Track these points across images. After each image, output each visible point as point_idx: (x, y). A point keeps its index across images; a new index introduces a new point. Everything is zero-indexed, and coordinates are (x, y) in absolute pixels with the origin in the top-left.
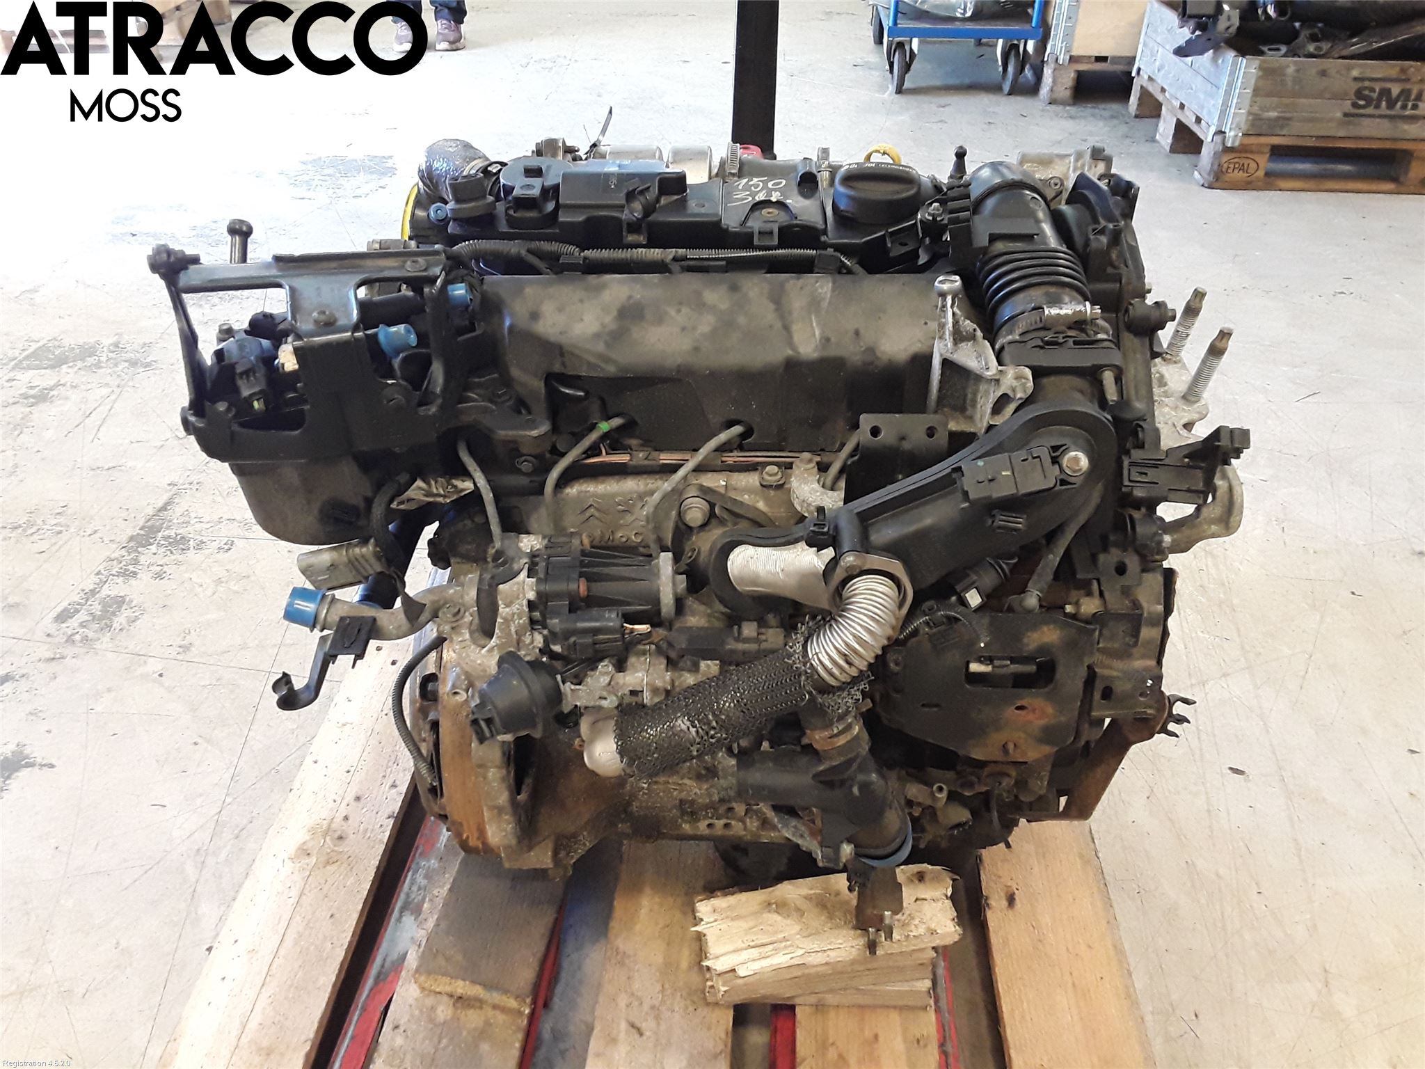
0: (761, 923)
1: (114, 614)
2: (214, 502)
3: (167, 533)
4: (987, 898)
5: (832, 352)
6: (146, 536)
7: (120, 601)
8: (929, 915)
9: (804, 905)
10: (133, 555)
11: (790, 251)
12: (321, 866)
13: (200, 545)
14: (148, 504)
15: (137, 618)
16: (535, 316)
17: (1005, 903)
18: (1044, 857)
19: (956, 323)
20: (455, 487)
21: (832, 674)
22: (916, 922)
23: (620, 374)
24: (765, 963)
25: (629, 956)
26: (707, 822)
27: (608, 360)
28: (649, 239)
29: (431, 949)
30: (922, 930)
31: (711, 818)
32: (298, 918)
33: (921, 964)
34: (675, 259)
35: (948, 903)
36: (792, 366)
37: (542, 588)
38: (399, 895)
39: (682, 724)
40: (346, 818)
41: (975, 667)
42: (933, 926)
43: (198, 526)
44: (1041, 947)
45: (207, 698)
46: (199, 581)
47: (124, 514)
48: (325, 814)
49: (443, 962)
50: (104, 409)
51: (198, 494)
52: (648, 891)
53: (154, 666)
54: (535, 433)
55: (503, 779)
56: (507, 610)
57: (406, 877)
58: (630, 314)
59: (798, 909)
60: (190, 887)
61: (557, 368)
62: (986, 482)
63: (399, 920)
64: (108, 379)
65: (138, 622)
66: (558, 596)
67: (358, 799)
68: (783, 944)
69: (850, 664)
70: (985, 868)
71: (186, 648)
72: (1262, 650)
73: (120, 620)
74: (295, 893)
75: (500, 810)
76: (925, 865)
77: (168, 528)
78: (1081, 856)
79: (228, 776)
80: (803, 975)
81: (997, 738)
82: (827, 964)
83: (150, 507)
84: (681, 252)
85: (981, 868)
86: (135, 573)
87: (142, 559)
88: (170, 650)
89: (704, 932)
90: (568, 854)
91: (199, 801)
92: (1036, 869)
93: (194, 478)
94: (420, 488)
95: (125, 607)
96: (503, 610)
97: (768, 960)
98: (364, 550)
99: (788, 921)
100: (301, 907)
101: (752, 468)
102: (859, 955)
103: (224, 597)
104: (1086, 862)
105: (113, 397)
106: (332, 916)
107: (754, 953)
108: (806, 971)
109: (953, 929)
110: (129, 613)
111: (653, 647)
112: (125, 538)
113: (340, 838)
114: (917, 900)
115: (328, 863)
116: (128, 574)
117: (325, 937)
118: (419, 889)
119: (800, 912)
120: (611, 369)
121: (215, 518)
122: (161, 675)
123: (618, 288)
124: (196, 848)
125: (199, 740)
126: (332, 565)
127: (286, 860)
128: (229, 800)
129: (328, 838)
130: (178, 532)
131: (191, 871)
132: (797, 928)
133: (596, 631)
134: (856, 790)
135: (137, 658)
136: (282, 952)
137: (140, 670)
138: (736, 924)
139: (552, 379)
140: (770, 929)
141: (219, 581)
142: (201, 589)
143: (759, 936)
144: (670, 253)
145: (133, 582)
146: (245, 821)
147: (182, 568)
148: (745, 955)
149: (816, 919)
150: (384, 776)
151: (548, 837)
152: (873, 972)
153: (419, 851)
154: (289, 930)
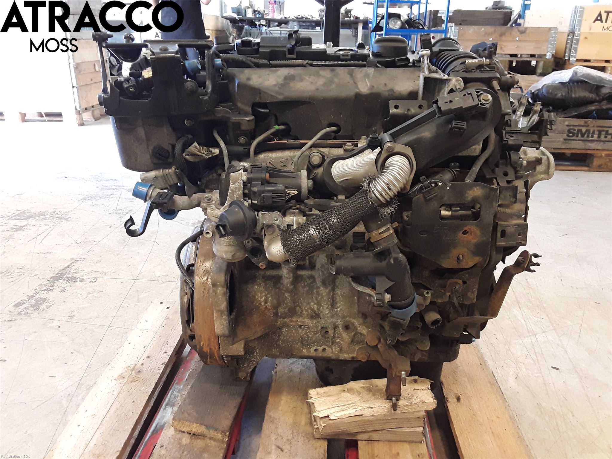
0: (340, 398)
1: (41, 304)
2: (90, 265)
3: (68, 276)
4: (447, 398)
5: (375, 90)
6: (60, 276)
7: (44, 300)
8: (420, 396)
9: (361, 390)
10: (52, 283)
11: (354, 62)
12: (129, 382)
13: (82, 280)
14: (60, 266)
15: (51, 306)
16: (249, 79)
17: (455, 400)
18: (472, 383)
19: (429, 67)
20: (211, 152)
21: (381, 195)
22: (415, 398)
23: (285, 100)
24: (343, 413)
25: (276, 419)
26: (314, 348)
27: (280, 94)
28: (297, 57)
29: (181, 410)
30: (418, 401)
31: (317, 346)
32: (117, 403)
33: (419, 417)
34: (307, 63)
35: (430, 391)
36: (358, 96)
37: (249, 176)
38: (165, 399)
39: (312, 231)
40: (142, 364)
41: (444, 213)
42: (423, 399)
43: (82, 274)
44: (474, 417)
45: (79, 336)
46: (80, 293)
47: (50, 269)
48: (133, 363)
49: (186, 415)
50: (46, 233)
51: (83, 262)
52: (285, 393)
53: (56, 323)
54: (247, 119)
55: (224, 294)
56: (234, 186)
57: (169, 392)
58: (288, 79)
59: (358, 391)
60: (64, 409)
61: (257, 100)
62: (448, 103)
63: (165, 409)
64: (49, 223)
65: (51, 308)
66: (256, 179)
67: (148, 357)
68: (352, 405)
69: (390, 189)
70: (444, 387)
71: (72, 317)
72: (559, 323)
73: (44, 306)
74: (116, 393)
75: (221, 312)
76: (417, 377)
77: (69, 274)
78: (490, 383)
79: (86, 365)
80: (362, 420)
81: (455, 252)
82: (373, 416)
83: (62, 267)
84: (310, 62)
85: (443, 386)
86: (52, 290)
87: (56, 285)
88: (65, 318)
89: (313, 402)
90: (248, 365)
91: (71, 375)
92: (469, 387)
93: (82, 257)
94: (196, 147)
95: (46, 302)
96: (232, 186)
97: (344, 411)
98: (170, 170)
99: (354, 396)
100: (119, 398)
101: (340, 146)
102: (388, 412)
103: (91, 299)
104: (492, 384)
105: (50, 229)
106: (133, 402)
107: (338, 409)
108: (364, 419)
109: (433, 401)
110: (48, 304)
111: (297, 211)
112: (49, 277)
113: (139, 372)
114: (414, 390)
115: (133, 381)
116: (48, 290)
117: (129, 410)
118: (175, 397)
119: (359, 393)
120: (281, 97)
121: (90, 270)
122: (59, 327)
123: (284, 72)
124: (68, 393)
125: (73, 351)
126: (155, 177)
127: (113, 380)
128: (85, 375)
129: (133, 372)
130: (73, 275)
131: (65, 403)
132: (358, 399)
133: (273, 192)
134: (392, 261)
135: (50, 320)
136: (108, 416)
137: (50, 325)
138: (328, 398)
139: (255, 106)
140: (345, 399)
141: (90, 293)
142: (81, 296)
143: (340, 403)
144: (305, 62)
145: (50, 293)
146: (92, 383)
147: (73, 288)
148: (333, 410)
149: (367, 396)
150: (161, 349)
151: (241, 340)
152: (395, 420)
153: (176, 382)
154: (112, 407)
